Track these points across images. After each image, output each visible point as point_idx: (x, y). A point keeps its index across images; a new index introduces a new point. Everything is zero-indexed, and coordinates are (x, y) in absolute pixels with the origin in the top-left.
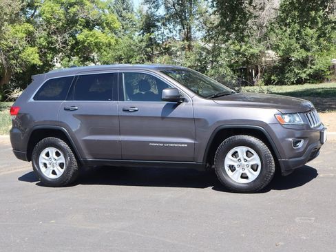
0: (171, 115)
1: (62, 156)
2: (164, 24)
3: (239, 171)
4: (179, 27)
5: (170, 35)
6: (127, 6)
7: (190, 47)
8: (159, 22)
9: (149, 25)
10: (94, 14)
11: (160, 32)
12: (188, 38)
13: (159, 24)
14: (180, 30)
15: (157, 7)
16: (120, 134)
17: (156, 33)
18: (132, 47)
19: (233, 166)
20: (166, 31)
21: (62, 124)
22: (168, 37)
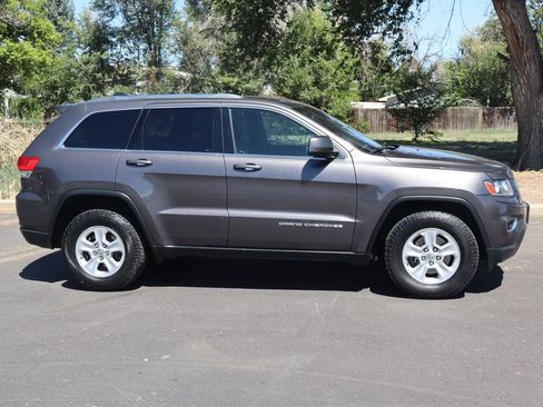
0: (317, 178)
1: (118, 240)
2: (121, 41)
3: (425, 266)
4: (143, 46)
5: (130, 57)
6: (64, 9)
7: (159, 76)
8: (114, 37)
9: (99, 39)
10: (22, 18)
11: (115, 51)
12: (156, 62)
13: (114, 40)
14: (145, 50)
15: (113, 15)
16: (227, 206)
17: (109, 52)
18: (73, 70)
19: (414, 258)
20: (124, 51)
21: (123, 188)
22: (127, 59)
